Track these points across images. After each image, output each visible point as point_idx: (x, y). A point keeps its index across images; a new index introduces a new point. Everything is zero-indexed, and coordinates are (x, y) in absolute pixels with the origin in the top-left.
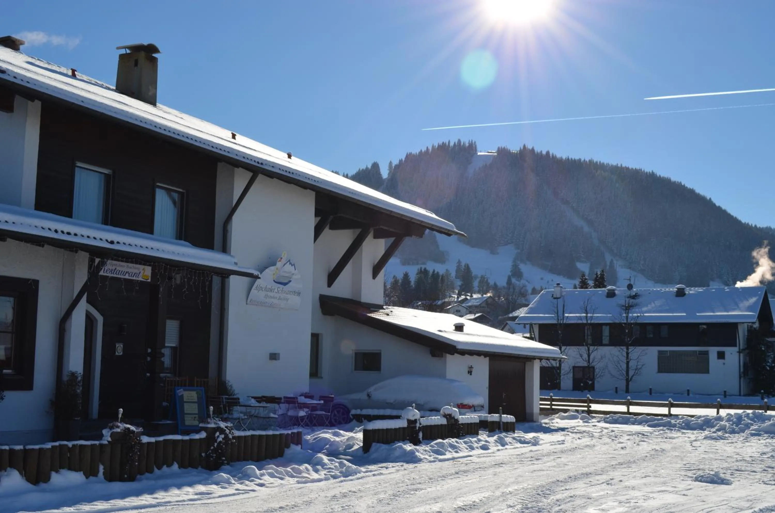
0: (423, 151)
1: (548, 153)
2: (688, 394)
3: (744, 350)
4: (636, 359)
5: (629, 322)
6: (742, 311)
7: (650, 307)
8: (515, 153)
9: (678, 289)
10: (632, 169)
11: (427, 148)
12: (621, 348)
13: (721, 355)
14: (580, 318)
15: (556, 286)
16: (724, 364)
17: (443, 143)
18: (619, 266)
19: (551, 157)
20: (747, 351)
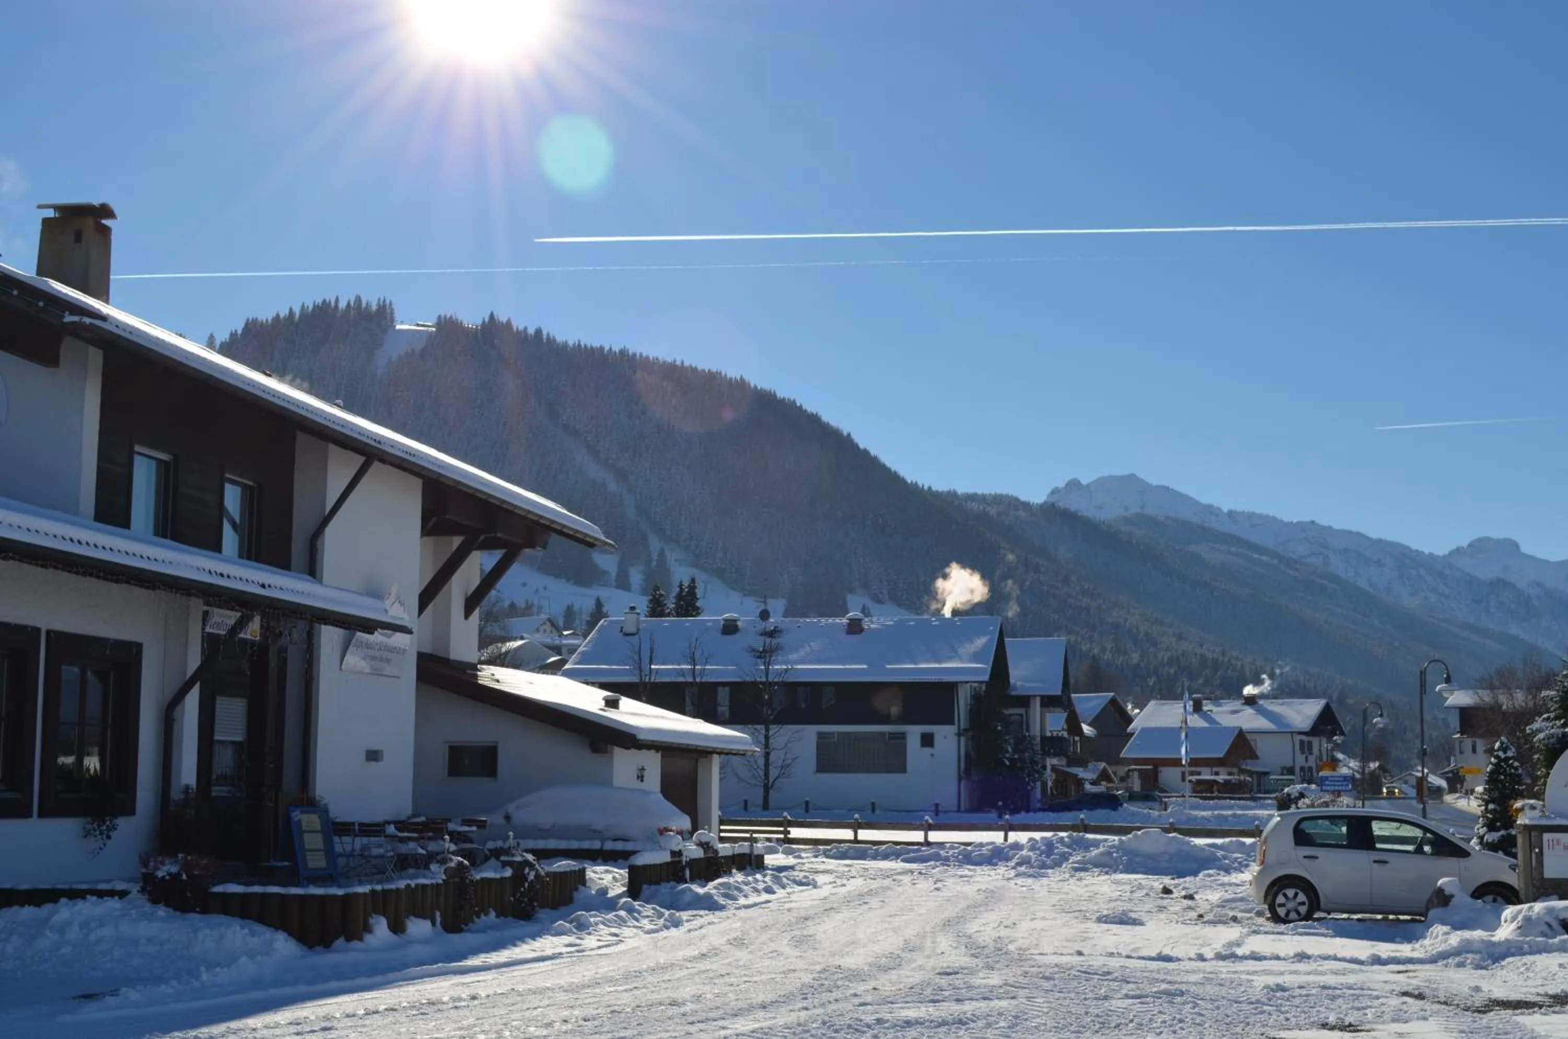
0: (282, 315)
1: (539, 332)
2: (873, 810)
3: (965, 730)
4: (783, 748)
5: (770, 680)
6: (962, 661)
7: (802, 653)
8: (472, 328)
9: (850, 620)
10: (704, 371)
11: (291, 309)
12: (755, 729)
13: (927, 740)
14: (682, 673)
15: (627, 611)
16: (932, 755)
17: (324, 301)
18: (676, 561)
19: (545, 341)
20: (970, 734)
